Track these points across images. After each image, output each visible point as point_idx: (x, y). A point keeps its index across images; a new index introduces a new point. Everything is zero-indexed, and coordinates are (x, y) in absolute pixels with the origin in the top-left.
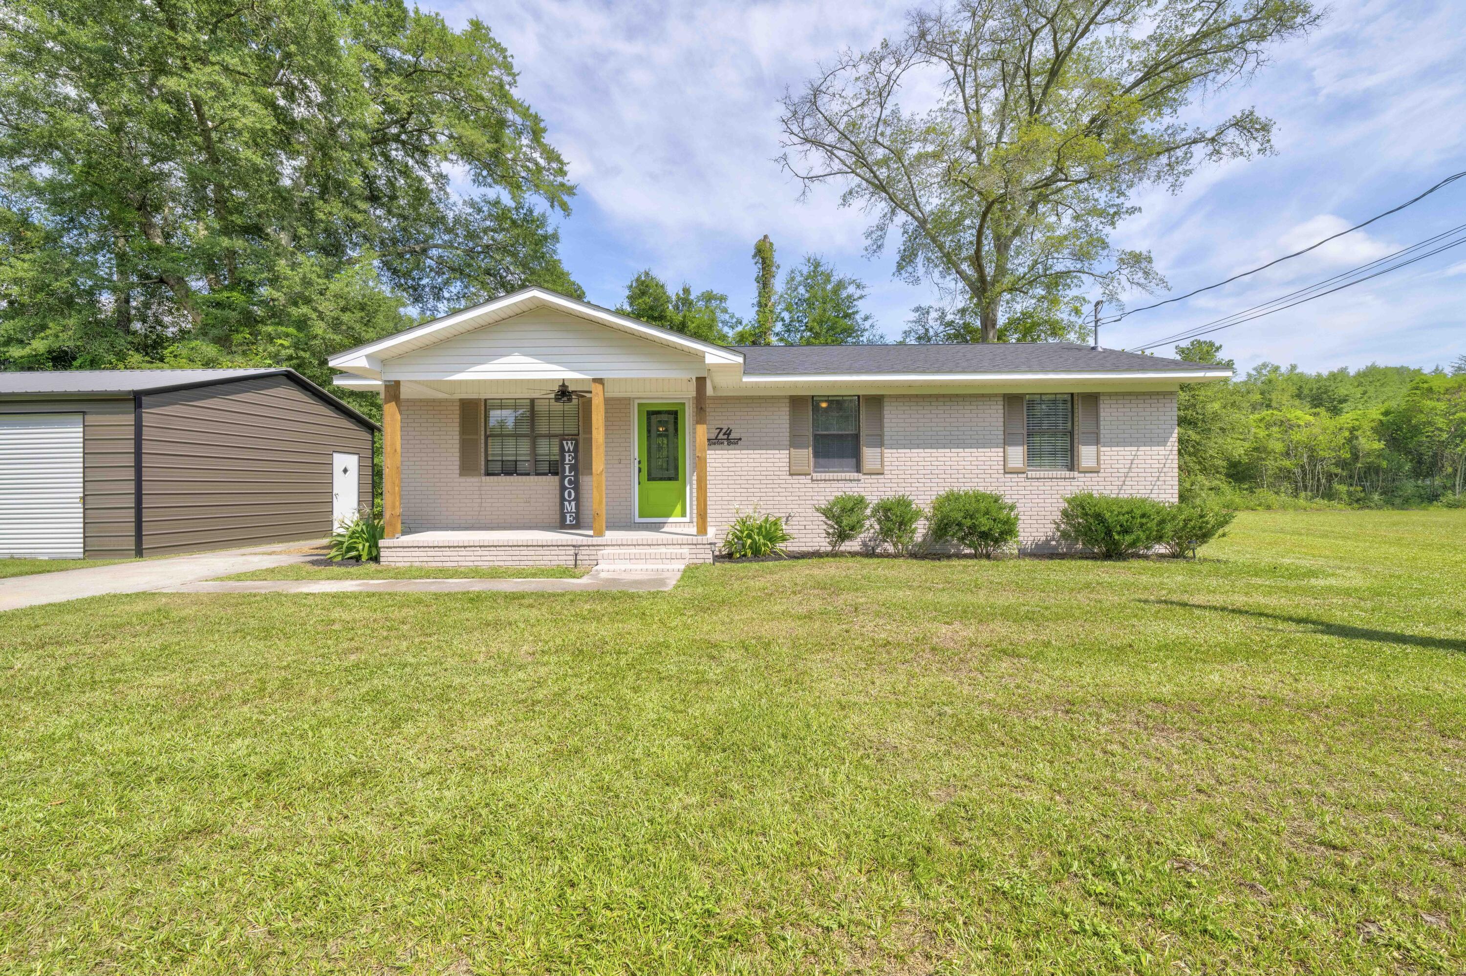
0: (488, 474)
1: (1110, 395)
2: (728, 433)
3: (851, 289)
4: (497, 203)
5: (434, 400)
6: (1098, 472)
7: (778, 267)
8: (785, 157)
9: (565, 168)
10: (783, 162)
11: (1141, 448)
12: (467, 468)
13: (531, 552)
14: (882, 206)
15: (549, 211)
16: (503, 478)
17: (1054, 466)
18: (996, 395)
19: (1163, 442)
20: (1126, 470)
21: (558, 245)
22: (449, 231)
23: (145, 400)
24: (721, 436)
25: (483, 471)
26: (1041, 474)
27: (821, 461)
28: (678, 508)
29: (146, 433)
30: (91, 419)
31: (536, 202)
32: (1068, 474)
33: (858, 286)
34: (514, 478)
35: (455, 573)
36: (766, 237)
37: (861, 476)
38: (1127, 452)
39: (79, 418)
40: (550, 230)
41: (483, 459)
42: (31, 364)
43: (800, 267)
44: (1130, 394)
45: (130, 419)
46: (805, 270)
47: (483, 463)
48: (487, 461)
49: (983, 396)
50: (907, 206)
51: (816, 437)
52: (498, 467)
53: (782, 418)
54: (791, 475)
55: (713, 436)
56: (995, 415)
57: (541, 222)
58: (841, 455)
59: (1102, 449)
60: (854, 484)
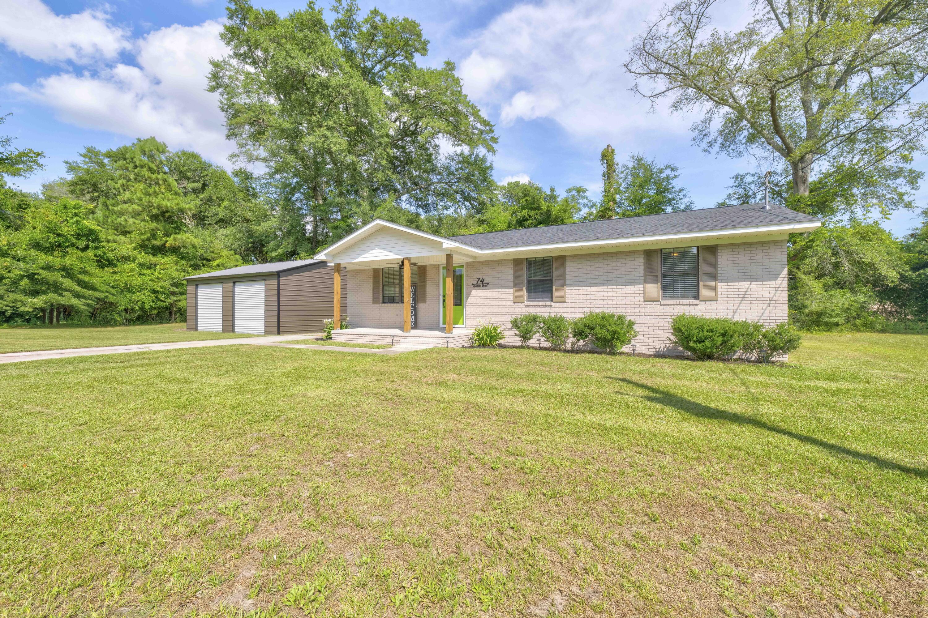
0: (384, 303)
1: (727, 246)
2: (483, 280)
3: (668, 172)
4: (462, 154)
5: (364, 270)
6: (716, 300)
7: (617, 165)
8: (636, 86)
9: (493, 128)
10: (635, 89)
11: (753, 283)
12: (375, 301)
13: (375, 337)
14: (710, 104)
15: (487, 154)
16: (389, 305)
17: (684, 297)
18: (638, 251)
19: (775, 278)
20: (740, 299)
21: (493, 171)
22: (440, 174)
23: (281, 274)
24: (479, 282)
25: (381, 301)
26: (675, 302)
27: (533, 295)
28: (461, 320)
29: (282, 287)
30: (268, 282)
31: (481, 151)
32: (694, 302)
33: (673, 169)
34: (393, 304)
35: (354, 346)
36: (609, 146)
37: (552, 303)
38: (742, 286)
39: (263, 282)
40: (488, 164)
41: (381, 295)
42: (280, 259)
43: (626, 163)
44: (744, 244)
45: (276, 282)
46: (631, 165)
47: (381, 297)
48: (383, 297)
49: (630, 252)
50: (727, 101)
51: (529, 282)
52: (387, 300)
53: (509, 272)
54: (514, 303)
55: (475, 282)
56: (638, 264)
57: (484, 159)
58: (544, 292)
59: (719, 284)
60: (549, 308)
